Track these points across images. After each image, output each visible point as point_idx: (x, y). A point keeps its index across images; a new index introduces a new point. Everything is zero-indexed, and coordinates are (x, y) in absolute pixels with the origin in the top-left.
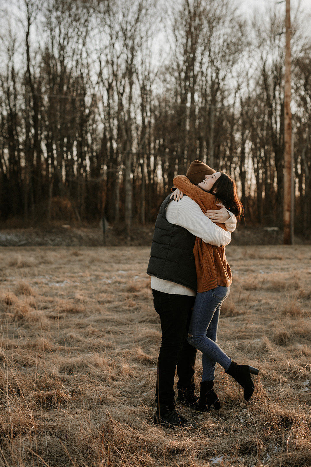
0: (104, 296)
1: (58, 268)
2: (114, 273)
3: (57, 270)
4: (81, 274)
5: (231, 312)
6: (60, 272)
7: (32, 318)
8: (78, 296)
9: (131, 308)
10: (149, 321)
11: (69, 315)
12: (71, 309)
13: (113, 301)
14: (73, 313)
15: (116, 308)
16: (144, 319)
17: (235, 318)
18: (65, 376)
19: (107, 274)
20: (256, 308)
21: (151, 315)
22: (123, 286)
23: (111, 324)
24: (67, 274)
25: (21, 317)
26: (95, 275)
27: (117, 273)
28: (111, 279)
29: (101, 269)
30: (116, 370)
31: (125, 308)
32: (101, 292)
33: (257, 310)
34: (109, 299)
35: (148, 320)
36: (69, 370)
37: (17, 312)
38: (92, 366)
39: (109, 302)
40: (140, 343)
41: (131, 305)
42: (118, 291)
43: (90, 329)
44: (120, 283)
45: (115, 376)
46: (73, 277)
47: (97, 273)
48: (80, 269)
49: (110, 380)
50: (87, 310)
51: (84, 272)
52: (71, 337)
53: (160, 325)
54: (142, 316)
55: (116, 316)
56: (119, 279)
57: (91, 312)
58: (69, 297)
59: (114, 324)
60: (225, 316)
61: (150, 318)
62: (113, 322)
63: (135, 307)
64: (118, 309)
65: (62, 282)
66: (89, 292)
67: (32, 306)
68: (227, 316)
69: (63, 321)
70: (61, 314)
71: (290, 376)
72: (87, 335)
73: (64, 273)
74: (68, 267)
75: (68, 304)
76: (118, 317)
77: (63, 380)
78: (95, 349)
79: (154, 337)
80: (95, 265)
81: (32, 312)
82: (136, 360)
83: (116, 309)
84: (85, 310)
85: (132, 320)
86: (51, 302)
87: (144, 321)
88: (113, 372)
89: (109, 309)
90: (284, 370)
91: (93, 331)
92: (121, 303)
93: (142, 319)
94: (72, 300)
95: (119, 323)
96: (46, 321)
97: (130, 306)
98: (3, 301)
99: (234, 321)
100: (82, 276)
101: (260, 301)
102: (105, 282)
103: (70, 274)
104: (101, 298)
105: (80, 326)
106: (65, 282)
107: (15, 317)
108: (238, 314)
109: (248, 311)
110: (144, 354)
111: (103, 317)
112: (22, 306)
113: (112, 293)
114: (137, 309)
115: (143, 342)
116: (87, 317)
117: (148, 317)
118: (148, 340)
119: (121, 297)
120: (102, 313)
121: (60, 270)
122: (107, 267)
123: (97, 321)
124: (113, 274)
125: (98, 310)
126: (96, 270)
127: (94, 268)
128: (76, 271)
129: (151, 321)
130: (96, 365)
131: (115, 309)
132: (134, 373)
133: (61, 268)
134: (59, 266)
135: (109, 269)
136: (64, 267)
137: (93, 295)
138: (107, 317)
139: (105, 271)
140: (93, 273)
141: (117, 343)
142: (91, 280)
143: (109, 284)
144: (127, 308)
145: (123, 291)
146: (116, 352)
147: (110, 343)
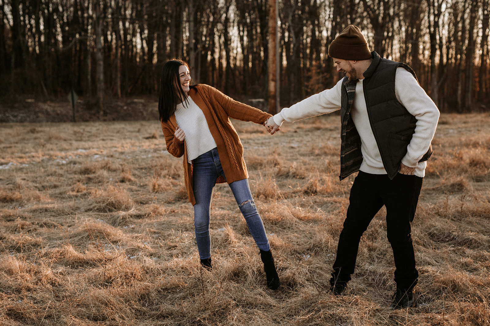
0: (53, 180)
1: (7, 148)
2: (73, 152)
3: (5, 149)
4: (33, 154)
6: (8, 153)
8: (19, 180)
9: (79, 194)
10: (97, 209)
12: (5, 197)
13: (61, 186)
14: (7, 202)
15: (61, 194)
16: (91, 207)
19: (63, 154)
21: (99, 202)
22: (78, 166)
23: (50, 214)
24: (17, 155)
26: (48, 155)
27: (75, 152)
28: (67, 160)
29: (57, 147)
31: (71, 193)
32: (48, 175)
34: (56, 183)
35: (96, 208)
39: (55, 187)
40: (76, 239)
41: (80, 190)
42: (70, 174)
43: (19, 222)
44: (75, 163)
45: (31, 286)
46: (21, 158)
47: (52, 152)
48: (34, 148)
50: (23, 198)
51: (37, 152)
54: (90, 204)
55: (56, 205)
56: (74, 158)
57: (29, 200)
58: (8, 183)
59: (54, 214)
61: (97, 205)
62: (53, 211)
63: (85, 191)
64: (64, 196)
65: (7, 164)
66: (35, 175)
72: (15, 230)
73: (13, 153)
74: (20, 146)
76: (61, 205)
78: (16, 249)
79: (94, 230)
80: (51, 144)
83: (61, 196)
84: (21, 198)
85: (78, 208)
87: (90, 210)
89: (51, 196)
91: (23, 225)
92: (68, 188)
93: (88, 207)
94: (11, 185)
95: (60, 213)
97: (78, 192)
100: (33, 157)
102: (59, 162)
103: (20, 155)
104: (48, 182)
105: (8, 218)
106: (10, 164)
111: (41, 206)
113: (61, 175)
114: (85, 195)
115: (80, 237)
116: (22, 206)
117: (96, 204)
118: (87, 234)
119: (71, 180)
120: (42, 200)
121: (9, 150)
122: (65, 145)
123: (34, 211)
124: (69, 153)
125: (38, 199)
126: (52, 149)
127: (49, 146)
128: (27, 150)
130: (10, 272)
131: (59, 196)
133: (11, 147)
134: (8, 145)
135: (67, 147)
136: (15, 147)
137: (38, 179)
138: (47, 206)
139: (62, 150)
140: (47, 152)
141: (49, 239)
142: (43, 161)
143: (63, 165)
144: (75, 193)
145: (75, 173)
146: (43, 251)
147: (40, 239)
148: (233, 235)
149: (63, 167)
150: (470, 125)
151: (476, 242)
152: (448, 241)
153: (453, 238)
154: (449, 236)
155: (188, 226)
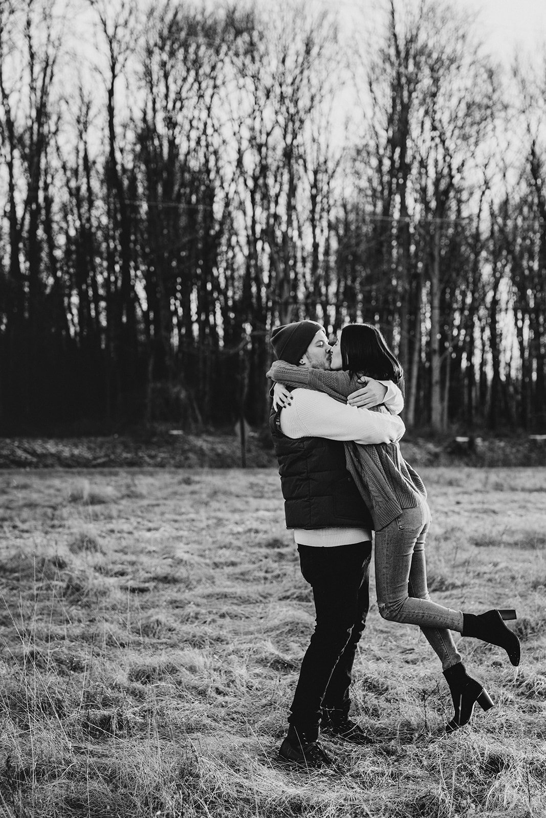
0: (227, 555)
1: (153, 506)
2: (250, 514)
3: (150, 508)
4: (192, 516)
5: (442, 583)
6: (155, 513)
7: (95, 590)
8: (180, 554)
9: (269, 576)
10: (297, 597)
11: (161, 585)
12: (164, 575)
13: (241, 563)
14: (169, 582)
15: (242, 574)
16: (289, 594)
17: (448, 593)
18: (138, 685)
19: (237, 517)
20: (487, 576)
21: (300, 588)
22: (261, 537)
23: (231, 601)
24: (167, 516)
25: (78, 589)
26: (216, 518)
27: (255, 515)
28: (243, 526)
29: (227, 507)
30: (224, 677)
31: (258, 574)
32: (221, 548)
33: (490, 580)
34: (233, 559)
35: (295, 596)
36: (144, 675)
37: (71, 579)
38: (184, 669)
39: (233, 564)
40: (274, 634)
41: (270, 570)
42: (251, 546)
43: (191, 610)
44: (257, 532)
45: (221, 688)
46: (176, 521)
47: (220, 515)
48: (192, 506)
49: (214, 694)
50: (191, 578)
51: (197, 512)
52: (158, 622)
53: (313, 603)
54: (286, 589)
55: (240, 589)
56: (255, 525)
57: (199, 581)
58: (165, 556)
59: (236, 601)
61: (298, 592)
62: (234, 598)
63: (277, 572)
64: (247, 577)
65: (156, 529)
66: (201, 547)
67: (99, 569)
69: (147, 597)
70: (147, 585)
71: (520, 690)
72: (186, 620)
73: (163, 514)
74: (171, 503)
75: (160, 567)
76: (245, 590)
77: (133, 693)
78: (196, 643)
79: (298, 624)
80: (218, 501)
81: (97, 581)
82: (262, 662)
83: (243, 577)
84: (188, 578)
85: (269, 595)
86: (133, 564)
87: (288, 598)
88: (220, 681)
89: (229, 577)
90: (510, 681)
91: (197, 614)
92: (252, 567)
93: (284, 594)
94: (170, 560)
96: (118, 596)
97: (266, 572)
98: (49, 561)
99: (446, 598)
100: (193, 520)
101: (495, 565)
102: (231, 530)
104: (220, 557)
105: (175, 604)
106: (162, 529)
107: (68, 587)
108: (454, 586)
109: (472, 582)
110: (277, 653)
111: (218, 590)
112: (79, 570)
113: (240, 549)
114: (278, 576)
115: (278, 632)
116: (190, 589)
117: (295, 590)
118: (288, 628)
119: (255, 556)
120: (217, 582)
121: (156, 509)
122: (238, 504)
123: (209, 596)
124: (247, 516)
125: (211, 579)
126: (219, 510)
127: (214, 504)
128: (183, 510)
129: (300, 598)
130: (192, 669)
132: (256, 683)
133: (158, 505)
134: (155, 502)
135: (242, 508)
136: (165, 505)
137: (207, 552)
138: (226, 590)
139: (234, 511)
140: (213, 514)
141: (236, 633)
142: (208, 526)
143: (239, 533)
144: (262, 574)
145: (259, 545)
146: (231, 647)
147: (223, 633)
149: (239, 536)
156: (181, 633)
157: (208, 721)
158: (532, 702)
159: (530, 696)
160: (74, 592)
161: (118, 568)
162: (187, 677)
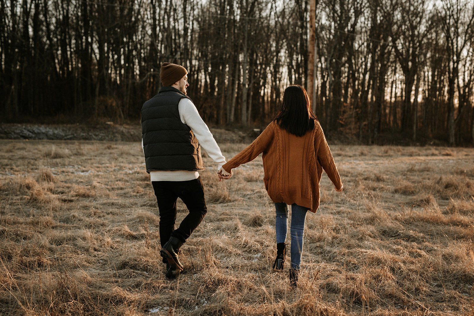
0: (121, 184)
1: (88, 159)
2: (138, 165)
3: (86, 161)
4: (107, 165)
5: (224, 199)
6: (88, 163)
7: (44, 200)
8: (95, 183)
9: (138, 194)
11: (81, 199)
12: (84, 194)
13: (126, 188)
14: (85, 197)
15: (125, 194)
16: (145, 203)
17: (226, 204)
18: (54, 246)
19: (131, 166)
20: (248, 196)
21: (152, 200)
22: (140, 175)
23: (115, 207)
24: (95, 165)
25: (35, 200)
26: (119, 166)
27: (140, 165)
28: (133, 170)
29: (127, 161)
30: (99, 242)
31: (132, 194)
32: (117, 181)
33: (249, 198)
34: (122, 186)
35: (149, 205)
36: (59, 242)
37: (32, 194)
38: (80, 239)
39: (122, 189)
40: (131, 223)
41: (139, 192)
42: (134, 180)
43: (93, 210)
44: (138, 173)
45: (97, 248)
46: (98, 167)
47: (122, 164)
48: (108, 160)
49: (92, 251)
50: (97, 195)
51: (111, 163)
52: (74, 216)
53: (158, 208)
54: (145, 201)
55: (121, 201)
56: (139, 170)
57: (101, 197)
58: (87, 185)
59: (118, 207)
60: (218, 202)
61: (150, 203)
62: (117, 205)
63: (143, 193)
64: (127, 195)
65: (87, 171)
66: (107, 180)
67: (51, 190)
68: (220, 203)
69: (73, 204)
70: (73, 198)
71: (245, 249)
72: (89, 216)
73: (92, 164)
74: (98, 158)
75: (82, 189)
76: (124, 201)
77: (51, 250)
78: (89, 226)
79: (145, 217)
80: (122, 158)
81: (46, 195)
82: (122, 236)
83: (125, 195)
84: (95, 195)
85: (136, 204)
86: (68, 187)
87: (144, 205)
88: (97, 245)
89: (118, 195)
90: (240, 245)
91: (95, 213)
92: (131, 190)
93: (143, 204)
94: (89, 186)
95: (123, 206)
96: (57, 203)
97: (138, 193)
98: (24, 186)
99: (225, 206)
100: (108, 167)
101: (253, 191)
102: (126, 172)
103: (98, 165)
104: (116, 185)
105: (86, 207)
106: (90, 171)
107: (31, 199)
108: (230, 201)
109: (240, 199)
110: (129, 231)
111: (109, 201)
112: (37, 190)
113: (127, 181)
114: (142, 195)
115: (134, 221)
116: (96, 201)
117: (149, 202)
118: (139, 219)
119: (134, 185)
120: (111, 197)
121: (89, 161)
122: (133, 159)
123: (104, 204)
124: (136, 165)
125: (107, 196)
126: (122, 162)
127: (120, 159)
128: (103, 162)
129: (151, 206)
130: (84, 239)
131: (124, 195)
132: (115, 245)
133: (91, 159)
134: (89, 158)
135: (134, 161)
136: (94, 159)
137: (109, 183)
138: (114, 201)
139: (130, 163)
140: (119, 164)
141: (113, 222)
142: (114, 170)
143: (129, 174)
144: (135, 194)
145: (137, 180)
146: (108, 229)
147: (106, 222)
148: (240, 225)
149: (129, 175)
150: (470, 157)
151: (413, 237)
152: (395, 236)
153: (398, 235)
154: (396, 233)
155: (212, 219)
156: (85, 222)
157: (85, 263)
158: (250, 255)
159: (250, 252)
160: (34, 201)
161: (60, 190)
162: (80, 243)
